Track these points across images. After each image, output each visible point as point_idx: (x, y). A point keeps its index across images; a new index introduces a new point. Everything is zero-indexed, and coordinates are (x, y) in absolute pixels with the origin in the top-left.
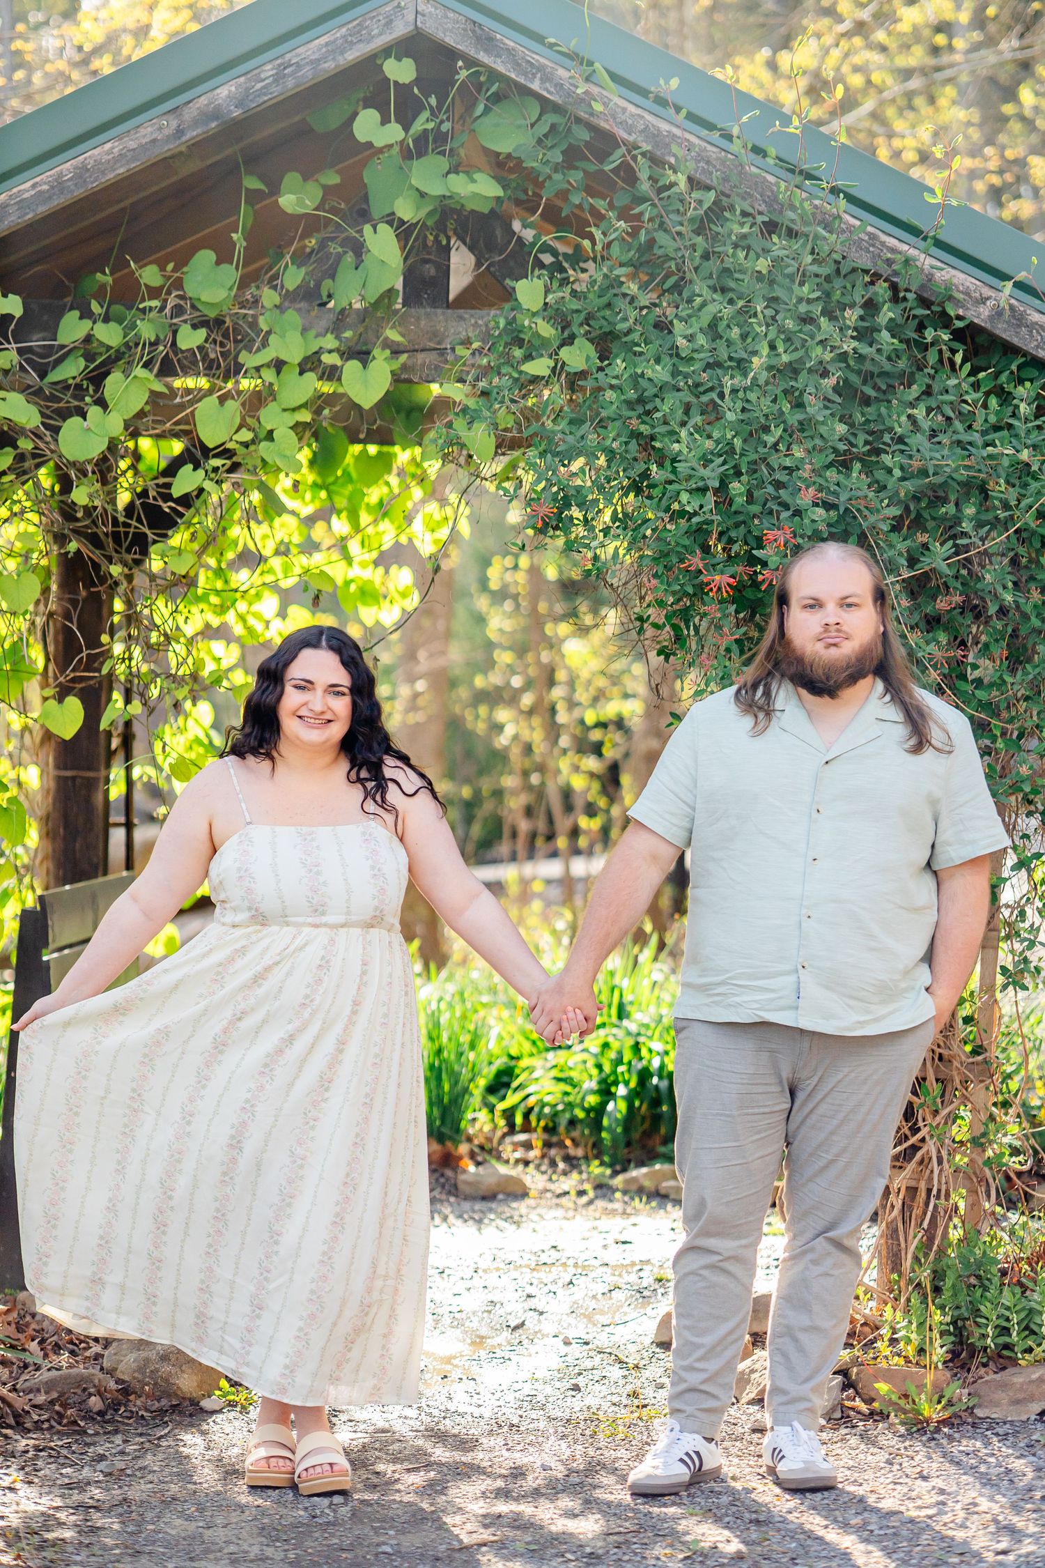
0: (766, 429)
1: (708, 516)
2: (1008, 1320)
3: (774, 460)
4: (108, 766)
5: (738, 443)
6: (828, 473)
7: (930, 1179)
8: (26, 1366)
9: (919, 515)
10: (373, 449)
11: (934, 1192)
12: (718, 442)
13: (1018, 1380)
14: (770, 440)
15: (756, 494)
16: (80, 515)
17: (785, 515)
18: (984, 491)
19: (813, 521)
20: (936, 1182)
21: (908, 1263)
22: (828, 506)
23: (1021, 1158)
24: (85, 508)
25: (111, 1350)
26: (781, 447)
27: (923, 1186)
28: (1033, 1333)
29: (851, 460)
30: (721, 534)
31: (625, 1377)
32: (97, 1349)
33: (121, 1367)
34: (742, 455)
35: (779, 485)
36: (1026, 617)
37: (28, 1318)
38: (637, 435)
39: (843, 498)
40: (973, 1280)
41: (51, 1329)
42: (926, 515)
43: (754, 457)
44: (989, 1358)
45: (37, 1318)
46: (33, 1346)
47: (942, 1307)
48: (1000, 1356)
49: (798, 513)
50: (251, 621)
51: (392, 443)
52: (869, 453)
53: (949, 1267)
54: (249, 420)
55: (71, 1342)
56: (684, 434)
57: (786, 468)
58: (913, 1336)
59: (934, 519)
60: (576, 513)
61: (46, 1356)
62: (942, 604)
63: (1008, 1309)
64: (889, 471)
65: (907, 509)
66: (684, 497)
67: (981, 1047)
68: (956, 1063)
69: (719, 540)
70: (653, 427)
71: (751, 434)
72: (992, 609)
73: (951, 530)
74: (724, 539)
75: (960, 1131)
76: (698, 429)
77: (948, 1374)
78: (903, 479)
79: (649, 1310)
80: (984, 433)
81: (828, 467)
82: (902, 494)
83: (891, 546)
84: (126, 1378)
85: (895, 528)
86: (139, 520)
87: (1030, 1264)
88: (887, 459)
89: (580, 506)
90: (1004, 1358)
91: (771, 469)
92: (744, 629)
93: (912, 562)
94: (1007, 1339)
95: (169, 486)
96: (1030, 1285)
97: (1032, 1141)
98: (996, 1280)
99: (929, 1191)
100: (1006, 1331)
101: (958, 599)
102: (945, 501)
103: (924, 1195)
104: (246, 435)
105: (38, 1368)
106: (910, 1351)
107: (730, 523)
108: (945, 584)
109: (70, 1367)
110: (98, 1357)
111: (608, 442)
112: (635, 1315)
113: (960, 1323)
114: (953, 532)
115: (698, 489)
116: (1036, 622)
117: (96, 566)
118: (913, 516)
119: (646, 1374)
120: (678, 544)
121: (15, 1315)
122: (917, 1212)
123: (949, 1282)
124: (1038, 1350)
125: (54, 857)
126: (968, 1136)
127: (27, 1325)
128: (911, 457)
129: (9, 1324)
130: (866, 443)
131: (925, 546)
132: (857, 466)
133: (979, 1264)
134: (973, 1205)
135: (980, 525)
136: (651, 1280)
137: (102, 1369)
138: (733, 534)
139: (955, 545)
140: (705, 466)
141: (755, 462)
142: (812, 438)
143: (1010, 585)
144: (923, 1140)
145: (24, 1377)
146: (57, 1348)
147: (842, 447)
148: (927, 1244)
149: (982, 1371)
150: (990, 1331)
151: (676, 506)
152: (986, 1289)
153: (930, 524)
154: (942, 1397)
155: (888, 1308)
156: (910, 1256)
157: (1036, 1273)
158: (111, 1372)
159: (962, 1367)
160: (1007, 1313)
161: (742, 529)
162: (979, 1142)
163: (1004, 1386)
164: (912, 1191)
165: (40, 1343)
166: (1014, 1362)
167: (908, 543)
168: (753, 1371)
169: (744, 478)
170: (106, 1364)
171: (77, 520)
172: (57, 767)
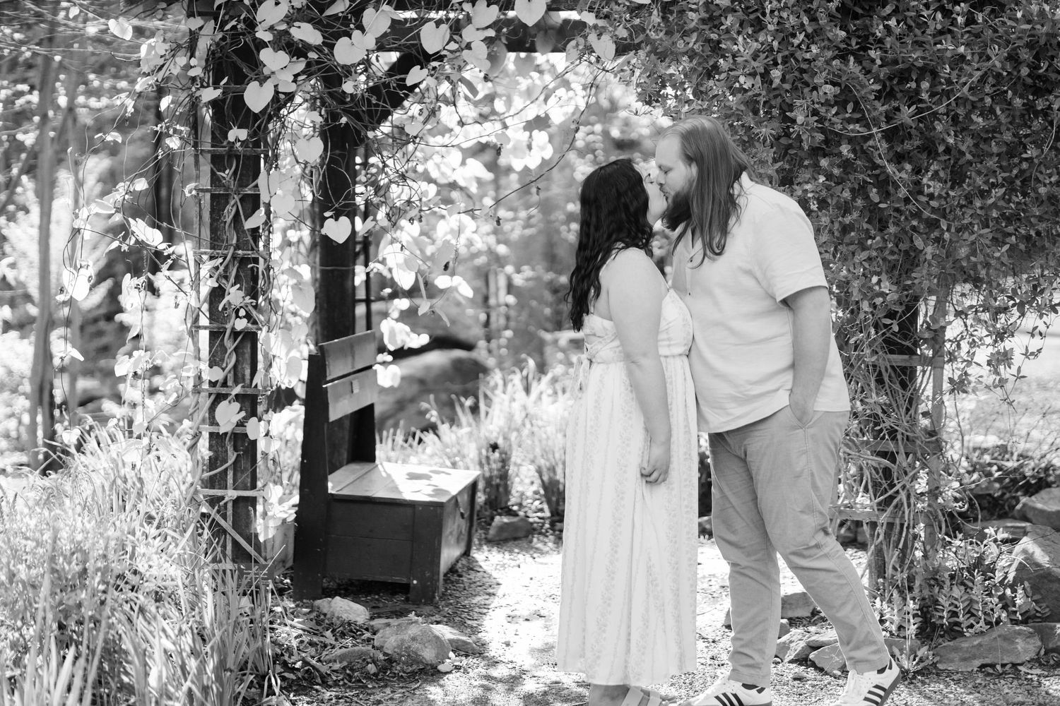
0: (794, 36)
1: (757, 91)
2: (956, 607)
3: (799, 55)
4: (354, 264)
5: (775, 44)
6: (834, 63)
7: (903, 517)
8: (325, 646)
9: (892, 89)
10: (523, 55)
11: (906, 525)
12: (762, 44)
13: (965, 645)
14: (796, 42)
15: (787, 77)
16: (348, 100)
17: (806, 90)
18: (934, 74)
19: (825, 93)
20: (906, 518)
21: (890, 571)
22: (834, 84)
23: (960, 504)
24: (351, 94)
25: (379, 635)
26: (803, 47)
27: (898, 522)
28: (973, 615)
29: (847, 55)
30: (765, 102)
31: (707, 647)
32: (367, 635)
33: (386, 645)
34: (778, 52)
35: (802, 71)
36: (963, 154)
37: (322, 617)
38: (709, 41)
39: (844, 79)
40: (932, 582)
41: (338, 622)
42: (896, 89)
43: (787, 53)
44: (945, 632)
45: (328, 616)
46: (328, 633)
47: (913, 599)
48: (952, 630)
49: (815, 88)
50: (443, 168)
51: (535, 51)
52: (859, 49)
53: (916, 573)
54: (455, 37)
55: (351, 631)
56: (740, 39)
57: (806, 60)
58: (895, 618)
59: (901, 91)
60: (669, 90)
61: (336, 640)
62: (908, 146)
63: (956, 599)
64: (873, 61)
65: (884, 86)
66: (742, 79)
67: (934, 431)
68: (918, 442)
69: (764, 106)
70: (719, 35)
71: (783, 39)
72: (941, 149)
73: (913, 98)
74: (767, 106)
75: (922, 485)
76: (749, 36)
77: (919, 642)
78: (880, 66)
79: (718, 606)
80: (934, 36)
81: (834, 58)
82: (882, 75)
83: (875, 109)
84: (389, 652)
85: (878, 98)
86: (385, 102)
87: (969, 572)
88: (872, 53)
89: (674, 87)
90: (954, 632)
91: (796, 60)
92: (780, 164)
93: (889, 119)
94: (956, 619)
95: (404, 80)
96: (970, 584)
97: (968, 492)
98: (948, 583)
99: (902, 525)
100: (955, 614)
101: (917, 143)
102: (909, 80)
103: (898, 527)
104: (453, 46)
105: (333, 647)
106: (894, 628)
107: (771, 95)
108: (909, 133)
109: (354, 645)
110: (369, 640)
111: (691, 45)
112: (709, 609)
113: (925, 609)
114: (914, 99)
115: (750, 74)
116: (969, 157)
117: (358, 133)
118: (888, 90)
119: (721, 645)
120: (737, 109)
121: (315, 614)
122: (894, 538)
123: (917, 583)
124: (977, 626)
125: (321, 323)
126: (927, 489)
127: (323, 621)
128: (886, 52)
129: (311, 620)
130: (857, 43)
131: (898, 109)
132: (852, 59)
133: (936, 571)
134: (930, 534)
135: (932, 96)
136: (717, 587)
137: (373, 647)
138: (773, 103)
139: (917, 108)
140: (755, 60)
141: (786, 57)
142: (823, 40)
143: (952, 133)
144: (897, 492)
145: (325, 653)
146: (343, 635)
147: (843, 46)
148: (902, 559)
149: (940, 640)
150: (945, 614)
151: (737, 85)
152: (942, 587)
153: (899, 95)
154: (915, 656)
155: (878, 601)
156: (891, 567)
157: (973, 576)
158: (380, 648)
159: (927, 638)
160: (956, 602)
161: (779, 100)
162: (934, 492)
163: (956, 649)
164: (890, 526)
165: (332, 632)
166: (961, 634)
167: (886, 107)
168: (791, 642)
169: (780, 67)
170: (376, 643)
171: (346, 103)
172: (322, 264)
